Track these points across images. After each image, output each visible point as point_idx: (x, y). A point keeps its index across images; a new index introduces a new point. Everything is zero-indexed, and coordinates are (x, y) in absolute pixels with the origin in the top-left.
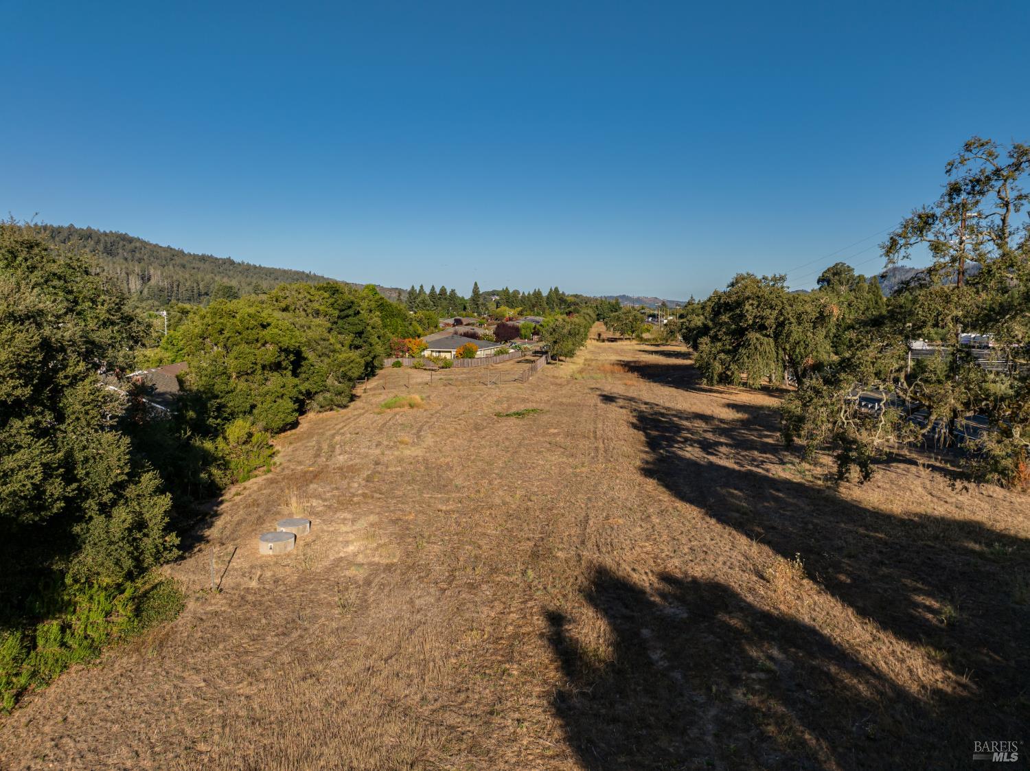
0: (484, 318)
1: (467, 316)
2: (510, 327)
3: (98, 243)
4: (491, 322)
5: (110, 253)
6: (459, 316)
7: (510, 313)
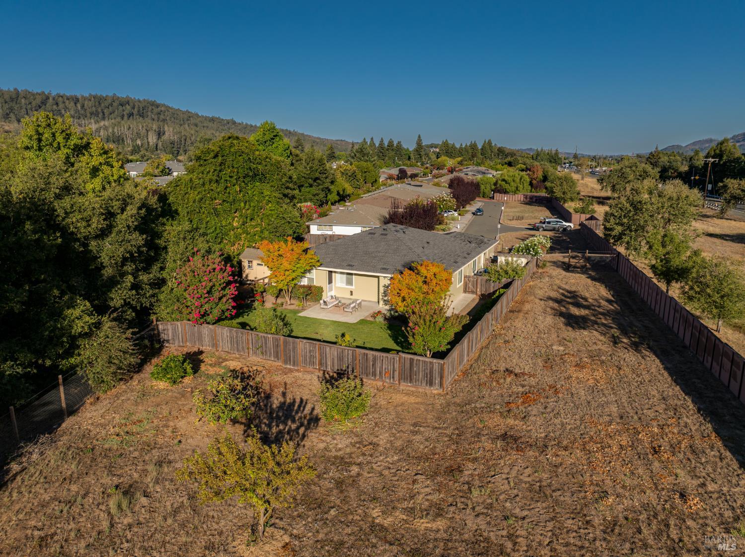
0: (427, 168)
1: (411, 166)
2: (468, 183)
3: (133, 108)
4: (435, 172)
5: (142, 115)
6: (404, 165)
7: (450, 163)
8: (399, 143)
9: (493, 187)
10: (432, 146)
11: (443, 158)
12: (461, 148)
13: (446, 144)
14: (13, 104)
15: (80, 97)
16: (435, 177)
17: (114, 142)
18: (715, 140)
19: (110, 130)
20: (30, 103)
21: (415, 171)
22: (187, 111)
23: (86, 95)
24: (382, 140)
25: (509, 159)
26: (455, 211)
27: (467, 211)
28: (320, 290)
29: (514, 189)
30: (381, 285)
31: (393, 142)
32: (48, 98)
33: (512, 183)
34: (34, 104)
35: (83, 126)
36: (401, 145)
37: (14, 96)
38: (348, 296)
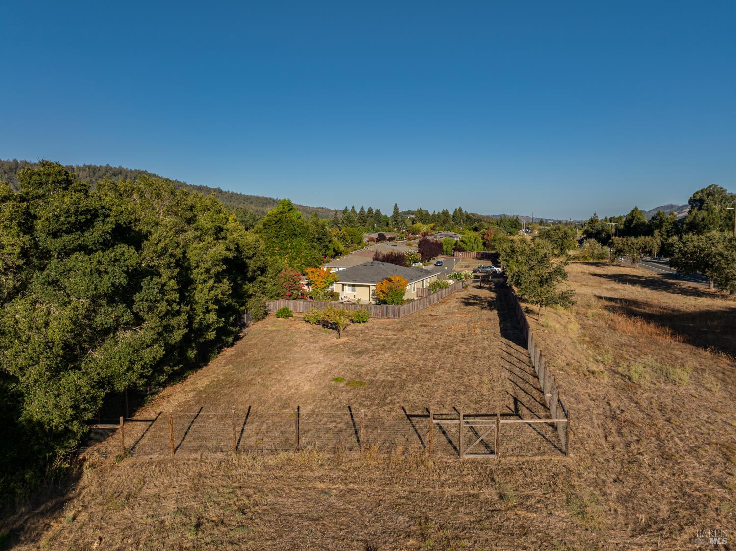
0: (403, 233)
1: (389, 231)
2: (433, 243)
4: (410, 236)
6: (382, 230)
7: (424, 228)
8: (378, 210)
9: (454, 247)
10: (409, 213)
11: (418, 224)
12: (434, 215)
13: (420, 211)
14: (12, 174)
15: (75, 167)
16: (408, 240)
18: (676, 206)
21: (392, 235)
22: (176, 180)
23: (81, 165)
24: (362, 208)
25: (476, 225)
26: (421, 262)
27: (431, 264)
28: (338, 294)
29: (470, 248)
30: (371, 289)
31: (372, 210)
33: (469, 244)
36: (380, 213)
38: (352, 298)
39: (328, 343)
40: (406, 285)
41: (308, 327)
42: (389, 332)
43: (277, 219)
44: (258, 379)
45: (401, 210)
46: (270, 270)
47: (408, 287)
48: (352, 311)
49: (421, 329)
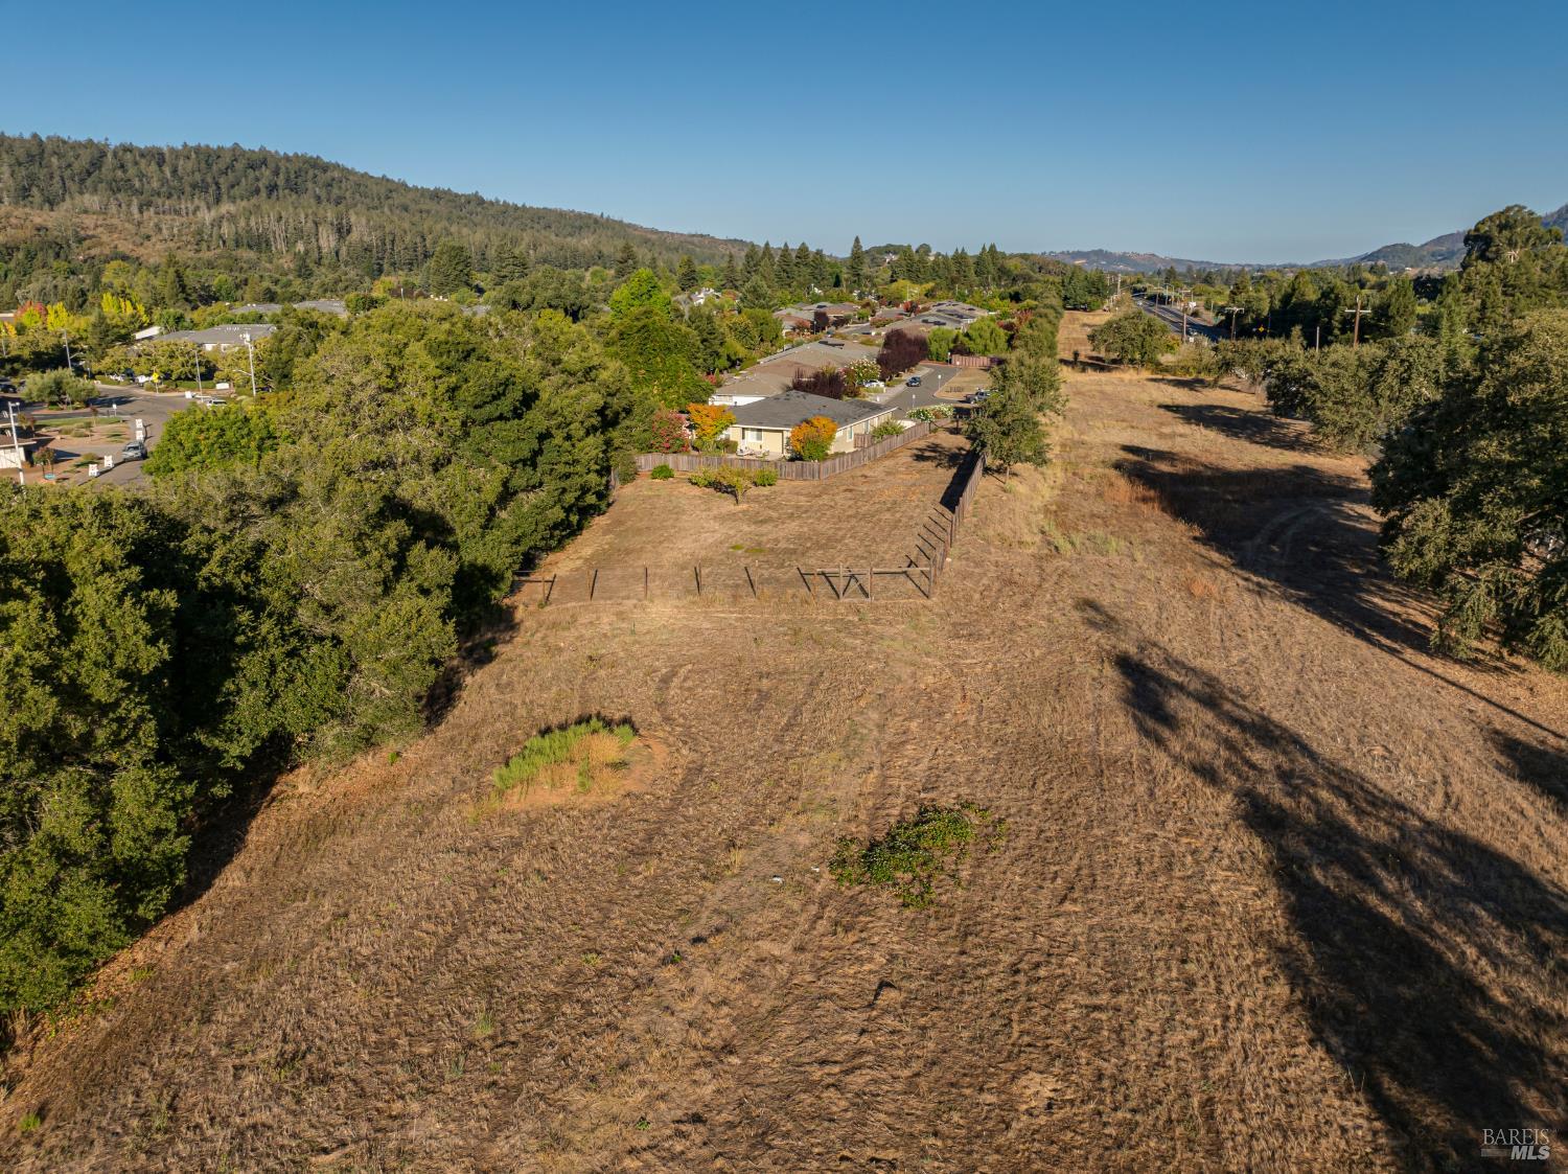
0: (868, 304)
1: (838, 301)
2: (910, 340)
3: (276, 173)
4: (881, 311)
5: (294, 189)
6: (826, 299)
7: (913, 292)
8: (819, 251)
9: (952, 345)
10: (889, 249)
11: (902, 282)
12: (937, 260)
14: (35, 168)
15: (165, 149)
17: (250, 247)
19: (242, 223)
20: (69, 166)
21: (845, 310)
22: (383, 177)
23: (178, 145)
24: (787, 245)
27: (900, 381)
28: (735, 444)
30: (785, 437)
31: (807, 248)
32: (103, 154)
34: (76, 166)
35: (184, 212)
36: (823, 256)
37: (35, 151)
38: (757, 449)
39: (724, 511)
40: (834, 431)
41: (696, 491)
42: (802, 498)
43: (640, 324)
44: (649, 547)
45: (865, 248)
46: (637, 410)
47: (839, 434)
48: (754, 471)
49: (842, 495)
